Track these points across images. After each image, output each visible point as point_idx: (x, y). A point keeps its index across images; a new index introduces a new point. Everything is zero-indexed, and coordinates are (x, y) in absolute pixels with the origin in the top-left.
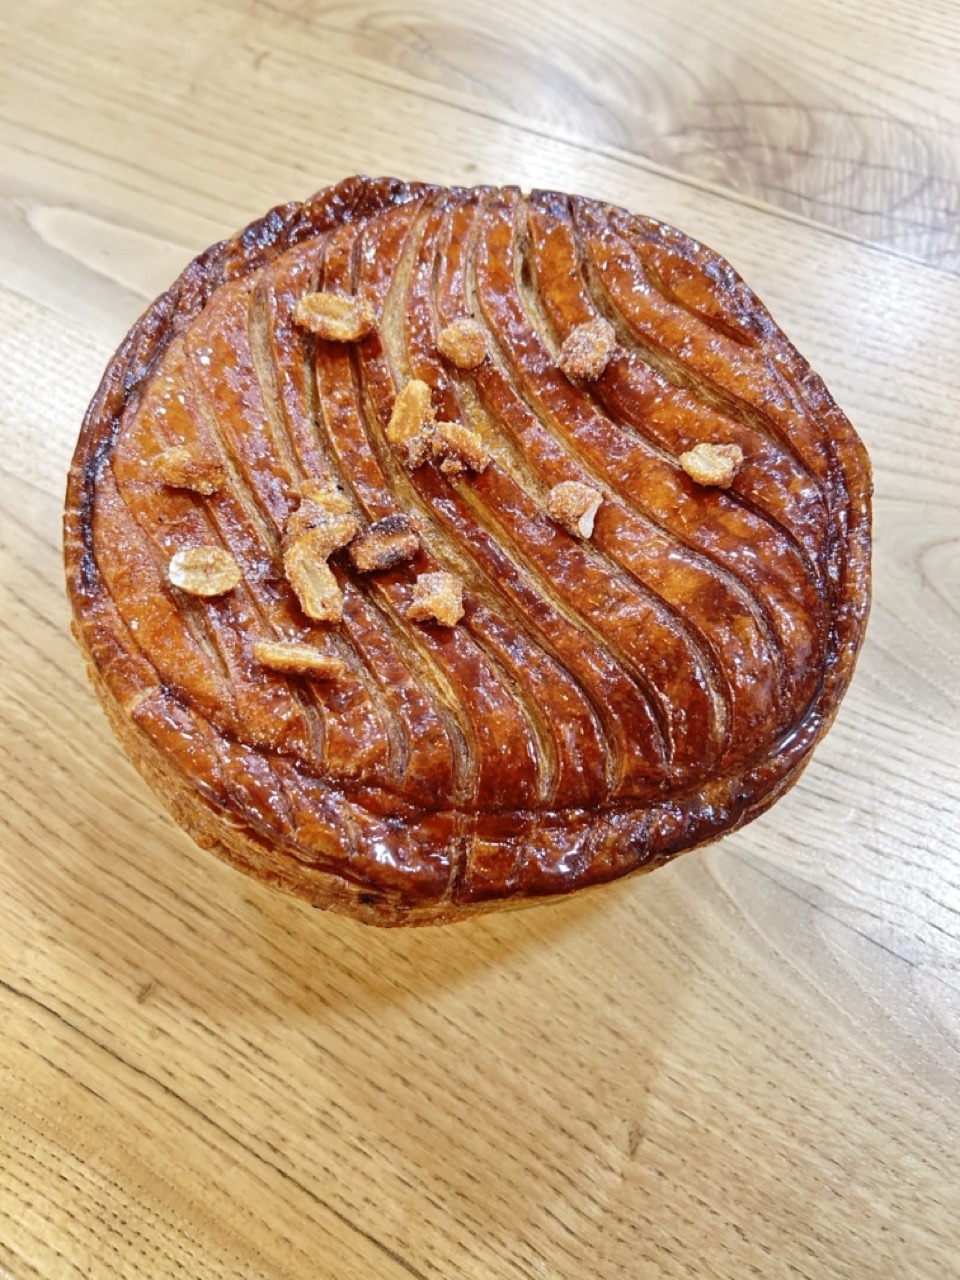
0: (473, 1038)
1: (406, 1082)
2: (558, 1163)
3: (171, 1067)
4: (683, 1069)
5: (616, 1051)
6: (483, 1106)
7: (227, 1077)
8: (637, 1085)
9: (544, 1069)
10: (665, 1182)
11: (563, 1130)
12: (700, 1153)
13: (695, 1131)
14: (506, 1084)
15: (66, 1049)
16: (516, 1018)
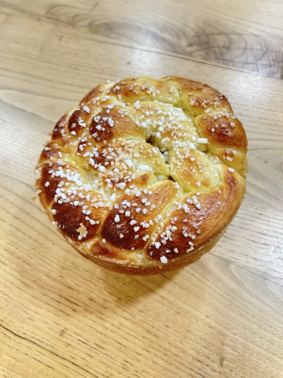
0: (167, 334)
1: (148, 351)
2: (199, 371)
3: (73, 356)
4: (233, 336)
5: (212, 333)
6: (173, 356)
7: (91, 357)
8: (220, 343)
9: (190, 342)
10: (232, 373)
11: (199, 361)
12: (242, 362)
13: (240, 356)
14: (179, 348)
15: (40, 354)
16: (179, 326)
